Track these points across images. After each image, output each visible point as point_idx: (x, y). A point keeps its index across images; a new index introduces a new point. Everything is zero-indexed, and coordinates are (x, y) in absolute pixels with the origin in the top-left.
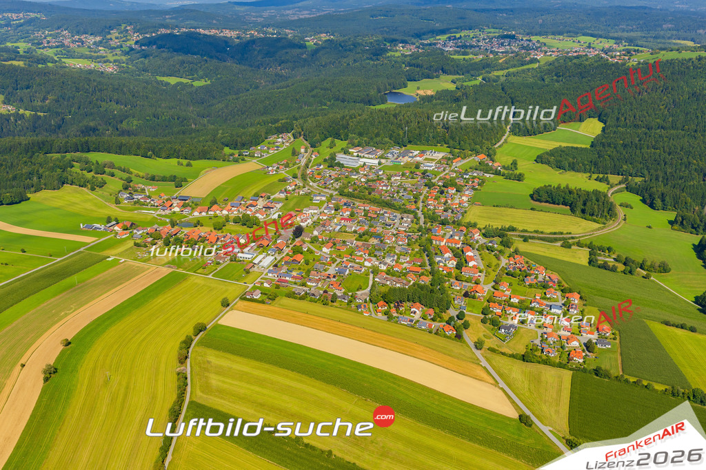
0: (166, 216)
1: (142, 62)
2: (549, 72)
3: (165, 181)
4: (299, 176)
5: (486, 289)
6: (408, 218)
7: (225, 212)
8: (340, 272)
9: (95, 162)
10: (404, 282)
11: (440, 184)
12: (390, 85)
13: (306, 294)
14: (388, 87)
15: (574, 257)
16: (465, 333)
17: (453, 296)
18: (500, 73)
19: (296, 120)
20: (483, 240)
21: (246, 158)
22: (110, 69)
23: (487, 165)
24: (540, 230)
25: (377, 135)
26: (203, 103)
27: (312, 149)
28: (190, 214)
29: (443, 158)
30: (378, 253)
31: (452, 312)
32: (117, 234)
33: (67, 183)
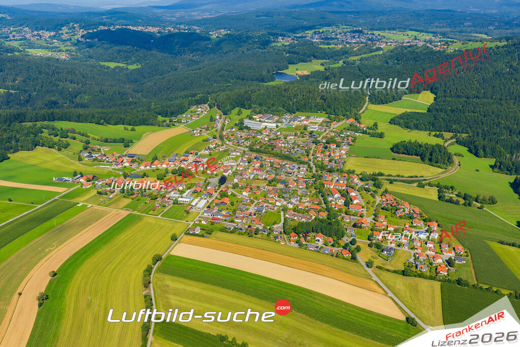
0: (119, 170)
1: (87, 51)
2: (391, 57)
3: (116, 142)
4: (218, 136)
5: (368, 220)
6: (304, 168)
7: (164, 166)
8: (259, 211)
9: (60, 129)
10: (308, 217)
11: (324, 141)
12: (276, 67)
13: (235, 228)
14: (275, 69)
15: (427, 194)
16: (359, 256)
17: (345, 227)
18: (356, 58)
19: (210, 94)
20: (361, 184)
21: (176, 124)
22: (63, 56)
23: (356, 126)
24: (401, 175)
25: (273, 105)
26: (137, 82)
27: (225, 116)
28: (138, 168)
29: (323, 122)
30: (285, 195)
31: (346, 240)
32: (82, 184)
33: (39, 145)
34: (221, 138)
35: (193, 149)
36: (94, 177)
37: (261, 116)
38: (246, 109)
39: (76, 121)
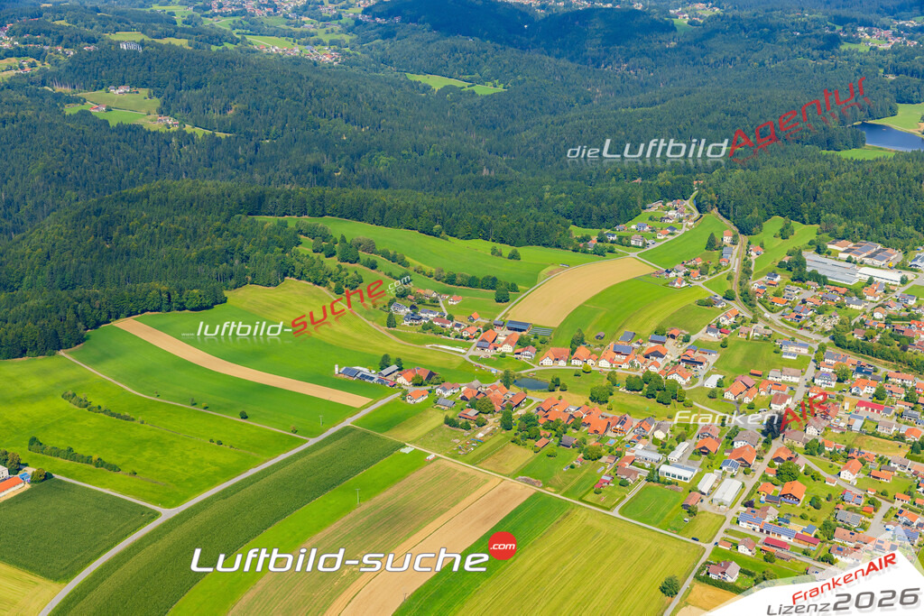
0: (487, 360)
3: (476, 286)
4: (737, 294)
9: (339, 239)
22: (326, 56)
25: (886, 218)
32: (405, 394)
33: (292, 275)
34: (748, 298)
35: (674, 325)
36: (431, 375)
37: (851, 245)
38: (804, 223)
39: (374, 222)
